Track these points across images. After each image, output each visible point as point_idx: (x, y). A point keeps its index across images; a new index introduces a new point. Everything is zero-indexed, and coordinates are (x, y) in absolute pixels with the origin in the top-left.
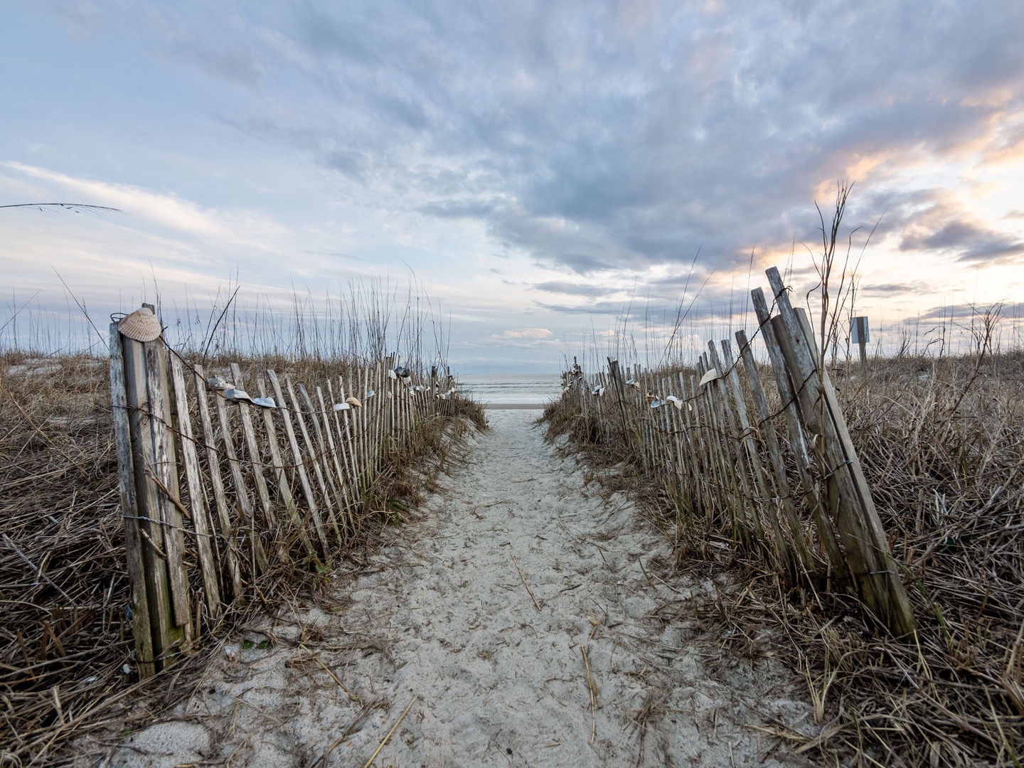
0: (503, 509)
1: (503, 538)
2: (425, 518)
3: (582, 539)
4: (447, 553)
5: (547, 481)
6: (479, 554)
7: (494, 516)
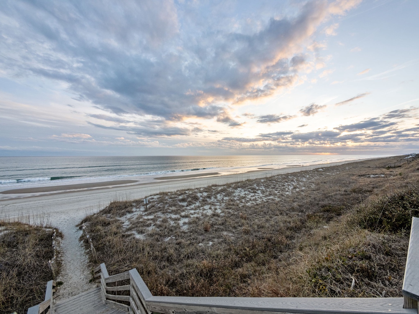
0: (73, 260)
1: (73, 264)
2: (64, 265)
3: (82, 262)
4: (68, 268)
5: (79, 253)
6: (71, 266)
7: (72, 262)
